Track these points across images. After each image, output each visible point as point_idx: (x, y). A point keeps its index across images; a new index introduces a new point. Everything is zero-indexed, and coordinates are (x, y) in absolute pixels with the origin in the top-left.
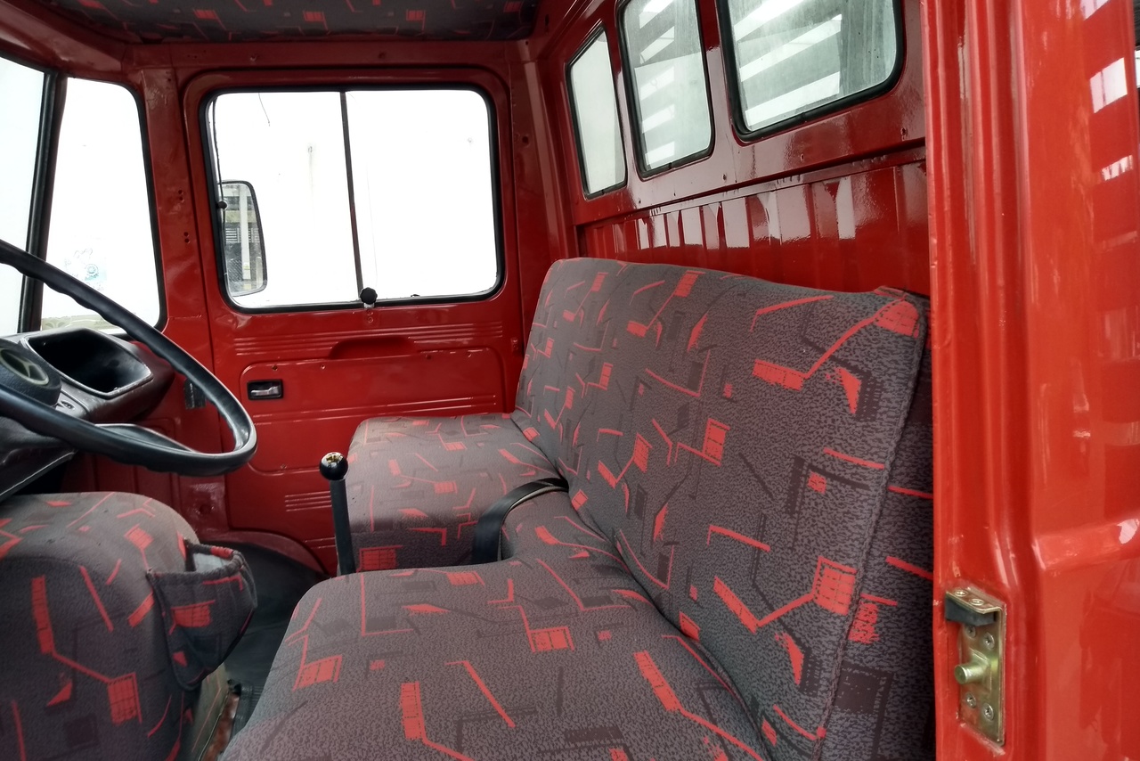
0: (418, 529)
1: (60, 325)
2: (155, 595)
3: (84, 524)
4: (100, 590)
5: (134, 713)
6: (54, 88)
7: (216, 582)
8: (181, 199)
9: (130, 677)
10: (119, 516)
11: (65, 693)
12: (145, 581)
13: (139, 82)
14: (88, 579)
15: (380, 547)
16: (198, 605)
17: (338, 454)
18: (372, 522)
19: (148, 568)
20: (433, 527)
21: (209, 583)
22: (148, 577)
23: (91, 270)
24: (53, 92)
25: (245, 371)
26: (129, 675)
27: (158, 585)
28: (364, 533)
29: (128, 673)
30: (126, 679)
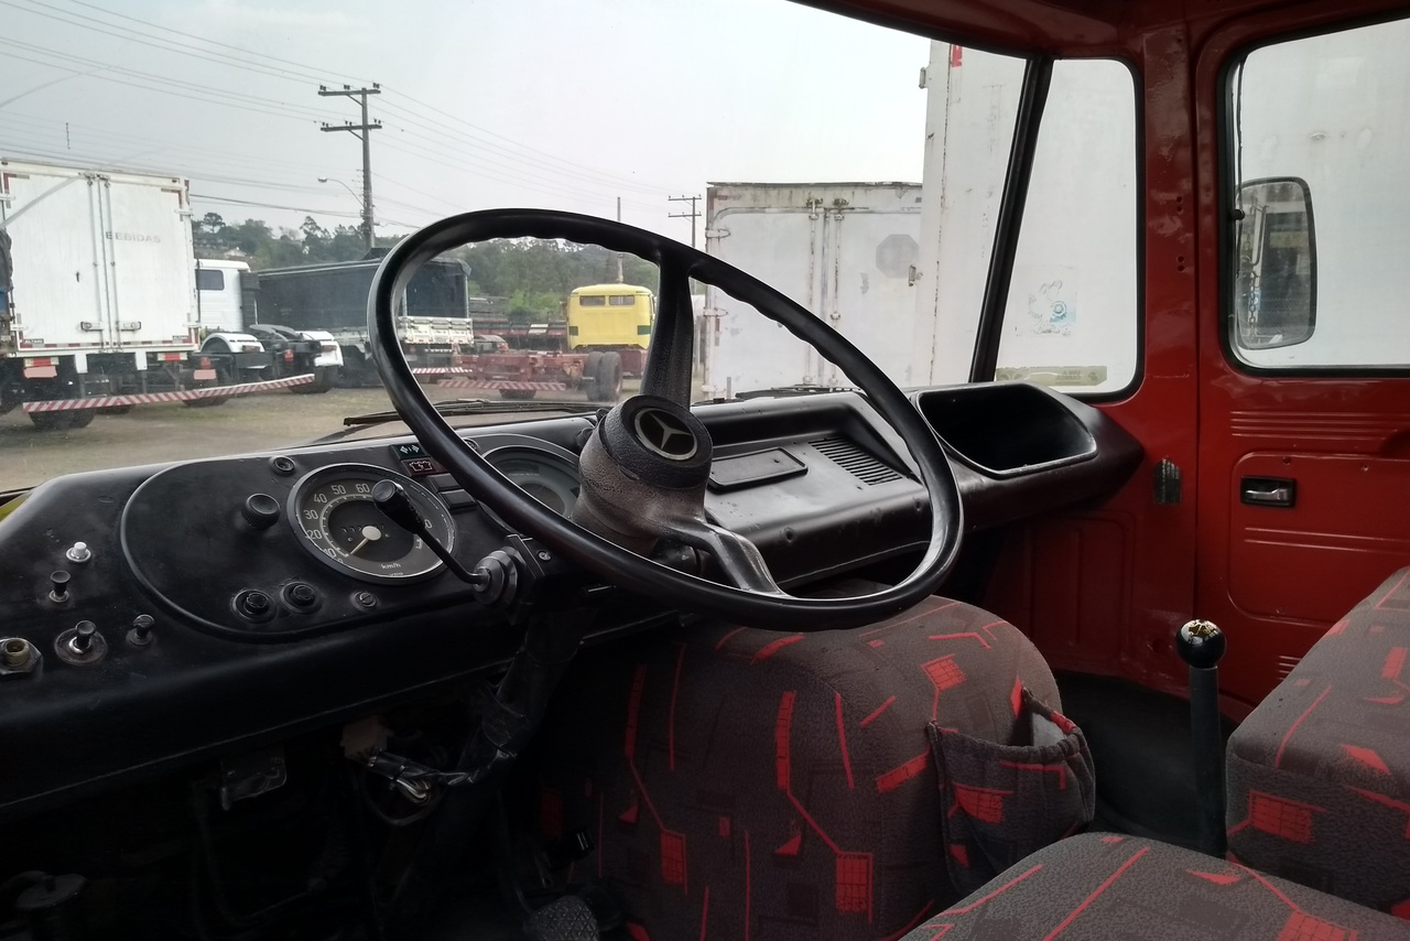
0: (1361, 791)
1: (1018, 377)
2: (930, 759)
3: (879, 638)
4: (849, 730)
5: (864, 906)
6: (1036, 76)
7: (1021, 766)
8: (1180, 209)
9: (865, 857)
10: (931, 637)
11: (791, 847)
12: (922, 735)
13: (1139, 50)
14: (839, 712)
15: (1285, 800)
16: (987, 790)
17: (1210, 625)
18: (1281, 750)
19: (933, 720)
20: (1394, 797)
21: (1009, 764)
22: (927, 731)
23: (1059, 309)
24: (1034, 82)
25: (1241, 460)
26: (864, 854)
27: (937, 747)
28: (1261, 766)
29: (863, 851)
30: (859, 857)
